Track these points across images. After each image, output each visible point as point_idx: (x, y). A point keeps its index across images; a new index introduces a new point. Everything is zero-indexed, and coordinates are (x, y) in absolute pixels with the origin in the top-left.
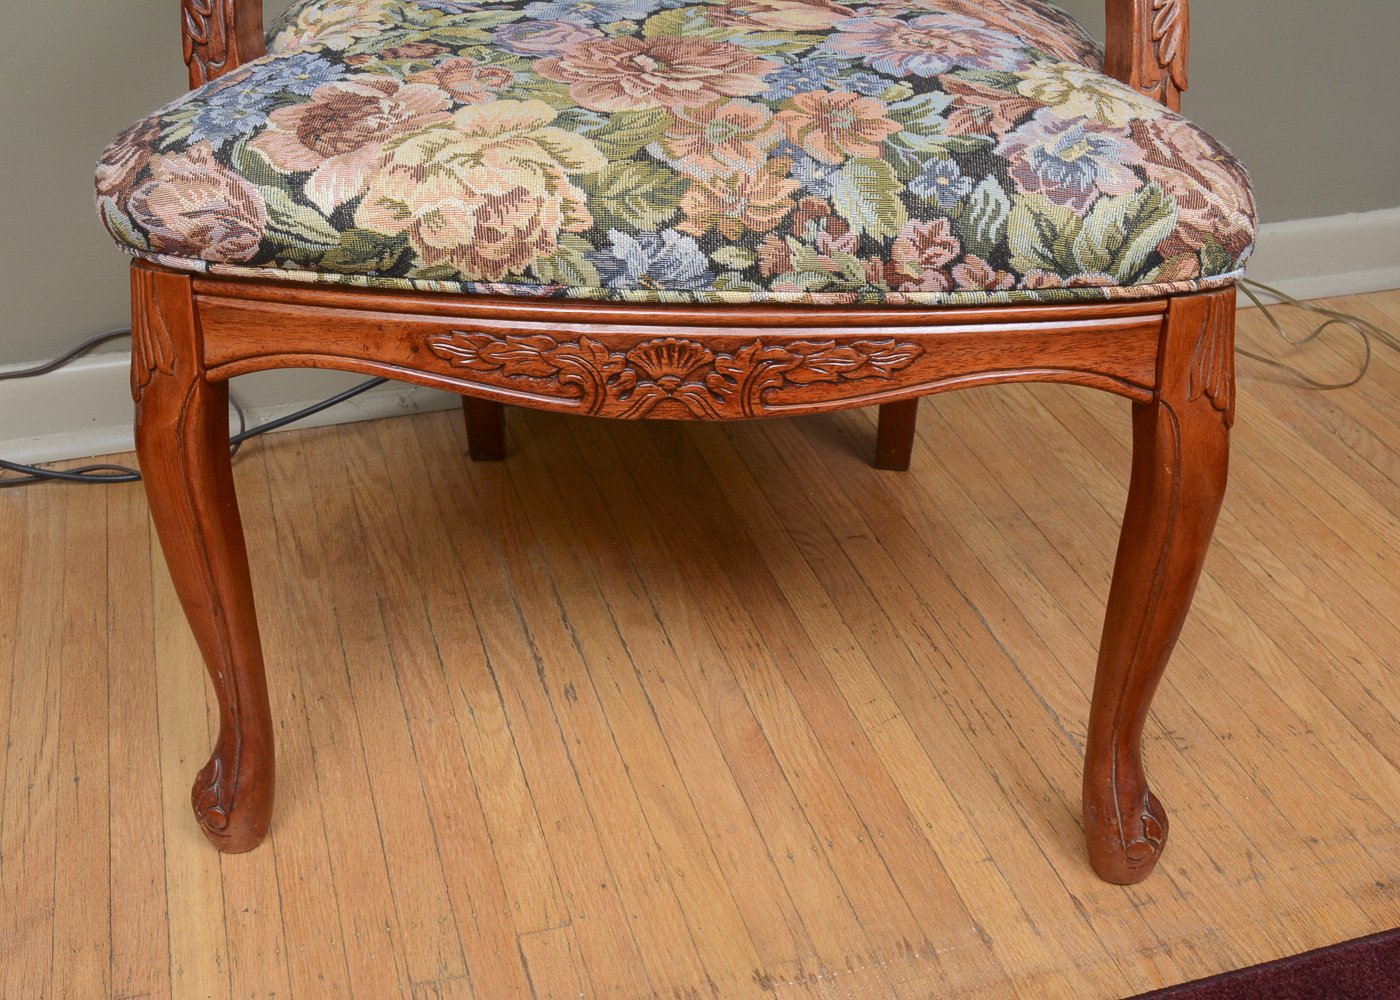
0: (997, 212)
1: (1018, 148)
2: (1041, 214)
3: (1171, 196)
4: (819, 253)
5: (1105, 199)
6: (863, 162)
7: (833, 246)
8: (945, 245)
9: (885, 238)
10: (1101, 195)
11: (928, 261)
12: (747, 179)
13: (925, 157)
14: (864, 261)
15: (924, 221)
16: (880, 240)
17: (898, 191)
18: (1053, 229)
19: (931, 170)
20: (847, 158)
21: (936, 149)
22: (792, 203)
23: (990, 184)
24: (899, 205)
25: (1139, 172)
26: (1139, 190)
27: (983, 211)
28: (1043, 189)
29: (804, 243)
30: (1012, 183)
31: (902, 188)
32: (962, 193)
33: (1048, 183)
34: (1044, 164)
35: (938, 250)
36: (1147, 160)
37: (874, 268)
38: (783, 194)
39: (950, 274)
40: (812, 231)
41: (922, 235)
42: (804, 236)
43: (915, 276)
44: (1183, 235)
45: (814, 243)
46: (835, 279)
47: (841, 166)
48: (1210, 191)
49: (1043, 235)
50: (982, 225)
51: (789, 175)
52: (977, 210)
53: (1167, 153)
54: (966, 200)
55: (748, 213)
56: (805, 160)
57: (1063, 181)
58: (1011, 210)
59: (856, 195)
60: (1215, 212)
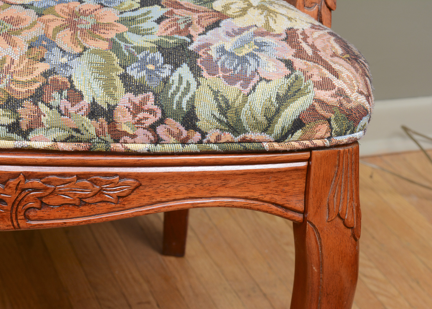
0: (187, 89)
1: (207, 46)
2: (218, 91)
3: (310, 81)
4: (62, 115)
5: (264, 82)
6: (96, 52)
7: (72, 110)
8: (151, 111)
9: (109, 105)
10: (261, 79)
11: (139, 122)
12: (12, 61)
13: (140, 50)
14: (94, 121)
15: (136, 94)
16: (105, 107)
17: (119, 73)
18: (227, 102)
19: (143, 59)
20: (85, 49)
21: (148, 45)
22: (42, 80)
23: (184, 70)
24: (118, 83)
25: (289, 64)
26: (288, 77)
27: (178, 88)
28: (221, 74)
29: (51, 108)
30: (199, 69)
31: (122, 71)
32: (164, 75)
33: (224, 70)
34: (223, 58)
35: (146, 114)
36: (296, 56)
37: (101, 126)
38: (37, 73)
39: (155, 131)
40: (57, 99)
41: (134, 104)
42: (51, 102)
43: (131, 132)
44: (318, 107)
45: (58, 108)
46: (74, 133)
47: (80, 55)
48: (338, 78)
49: (219, 106)
50: (177, 98)
51: (43, 60)
52: (174, 88)
53: (309, 52)
54: (166, 81)
55: (11, 85)
56: (55, 50)
57: (235, 69)
58: (197, 88)
59: (89, 75)
60: (340, 93)
